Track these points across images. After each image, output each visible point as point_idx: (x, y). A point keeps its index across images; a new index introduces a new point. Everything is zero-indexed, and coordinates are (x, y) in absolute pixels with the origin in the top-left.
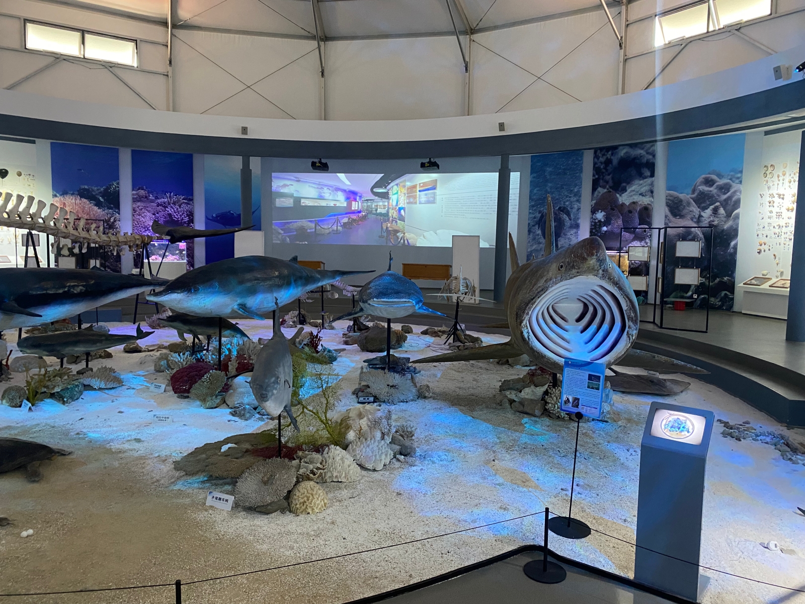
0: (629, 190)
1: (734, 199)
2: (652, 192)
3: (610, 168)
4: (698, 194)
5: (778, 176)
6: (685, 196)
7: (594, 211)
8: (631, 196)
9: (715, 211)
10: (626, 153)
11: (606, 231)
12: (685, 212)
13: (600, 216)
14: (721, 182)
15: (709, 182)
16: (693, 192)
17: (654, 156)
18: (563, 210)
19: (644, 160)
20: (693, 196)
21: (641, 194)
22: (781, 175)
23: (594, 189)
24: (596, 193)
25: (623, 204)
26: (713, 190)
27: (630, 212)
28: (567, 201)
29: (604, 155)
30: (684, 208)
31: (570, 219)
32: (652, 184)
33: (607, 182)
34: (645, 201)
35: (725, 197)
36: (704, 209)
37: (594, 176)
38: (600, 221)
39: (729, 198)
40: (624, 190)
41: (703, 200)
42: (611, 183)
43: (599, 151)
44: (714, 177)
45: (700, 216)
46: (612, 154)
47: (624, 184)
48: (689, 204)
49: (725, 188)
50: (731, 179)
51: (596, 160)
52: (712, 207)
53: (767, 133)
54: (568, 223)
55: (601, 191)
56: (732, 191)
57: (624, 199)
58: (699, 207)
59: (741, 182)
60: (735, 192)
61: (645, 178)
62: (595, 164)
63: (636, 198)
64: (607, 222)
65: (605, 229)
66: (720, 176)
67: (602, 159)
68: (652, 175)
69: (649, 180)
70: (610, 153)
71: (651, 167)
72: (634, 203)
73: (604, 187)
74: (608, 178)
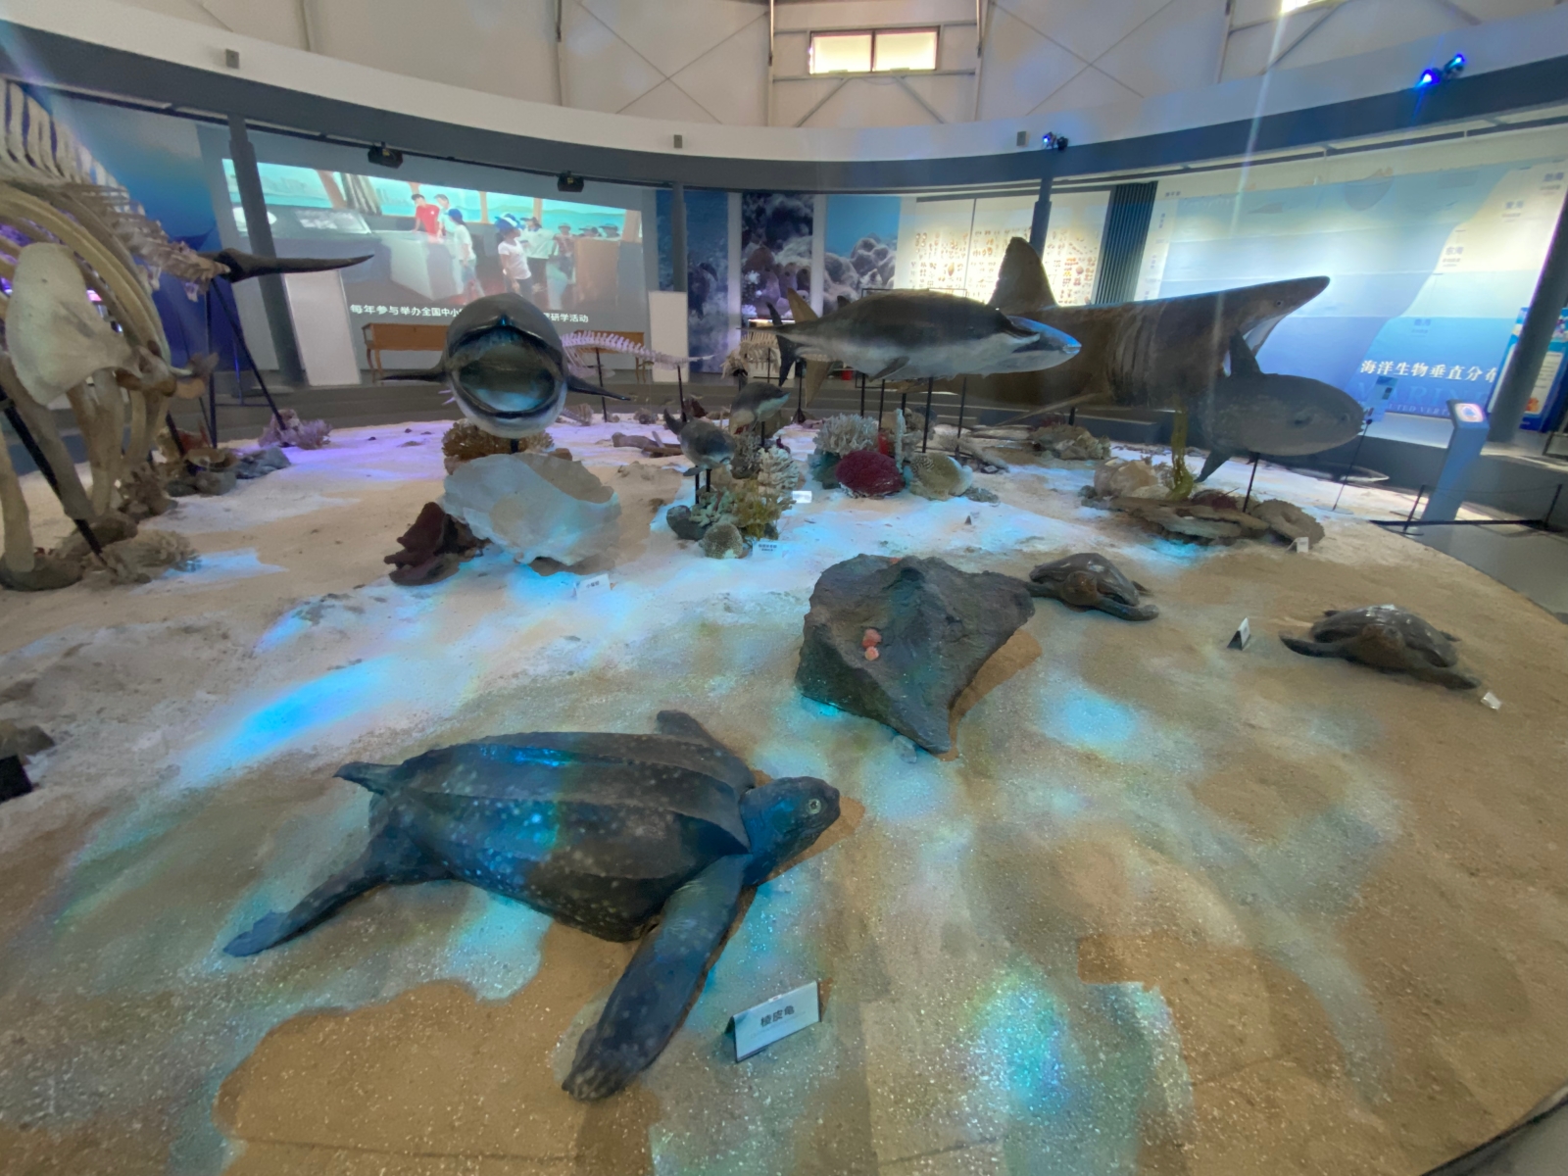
0: (786, 248)
1: (890, 265)
2: (810, 252)
3: (762, 218)
4: (857, 259)
5: (931, 246)
6: (845, 260)
7: (745, 271)
8: (788, 256)
9: (873, 277)
10: (782, 202)
11: (761, 297)
12: (844, 277)
13: (753, 277)
14: (880, 247)
15: (868, 246)
16: (853, 256)
17: (812, 210)
18: (707, 267)
19: (803, 215)
20: (854, 260)
21: (800, 255)
22: (933, 244)
23: (745, 243)
24: (747, 249)
25: (779, 266)
26: (871, 254)
27: (787, 274)
28: (711, 256)
29: (754, 202)
30: (843, 273)
31: (716, 279)
32: (810, 244)
33: (760, 236)
34: (804, 262)
35: (881, 263)
36: (863, 274)
37: (743, 226)
38: (753, 284)
39: (886, 265)
40: (780, 248)
41: (862, 265)
42: (764, 239)
43: (748, 196)
44: (872, 241)
45: (859, 282)
46: (765, 202)
47: (779, 241)
48: (848, 269)
49: (882, 254)
50: (888, 245)
51: (745, 207)
52: (870, 273)
53: (920, 200)
54: (713, 285)
55: (753, 247)
56: (889, 256)
57: (781, 258)
58: (858, 273)
59: (896, 249)
60: (891, 259)
61: (802, 235)
62: (744, 213)
63: (794, 259)
64: (762, 285)
65: (759, 293)
66: (878, 241)
67: (754, 207)
68: (811, 233)
69: (807, 239)
70: (762, 200)
71: (809, 222)
72: (791, 264)
73: (756, 242)
74: (761, 231)
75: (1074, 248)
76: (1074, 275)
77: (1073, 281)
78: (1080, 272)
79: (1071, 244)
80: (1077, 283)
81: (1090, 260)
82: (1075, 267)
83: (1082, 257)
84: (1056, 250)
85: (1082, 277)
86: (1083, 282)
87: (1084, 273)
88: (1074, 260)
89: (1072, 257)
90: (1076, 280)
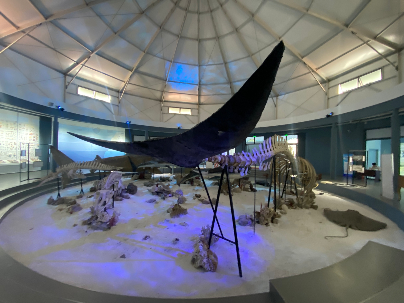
75: (31, 130)
76: (33, 138)
77: (32, 140)
78: (34, 137)
79: (30, 129)
80: (34, 140)
81: (37, 134)
82: (33, 136)
83: (34, 133)
84: (25, 130)
85: (35, 139)
86: (36, 140)
87: (36, 138)
88: (32, 134)
89: (31, 132)
90: (34, 139)
